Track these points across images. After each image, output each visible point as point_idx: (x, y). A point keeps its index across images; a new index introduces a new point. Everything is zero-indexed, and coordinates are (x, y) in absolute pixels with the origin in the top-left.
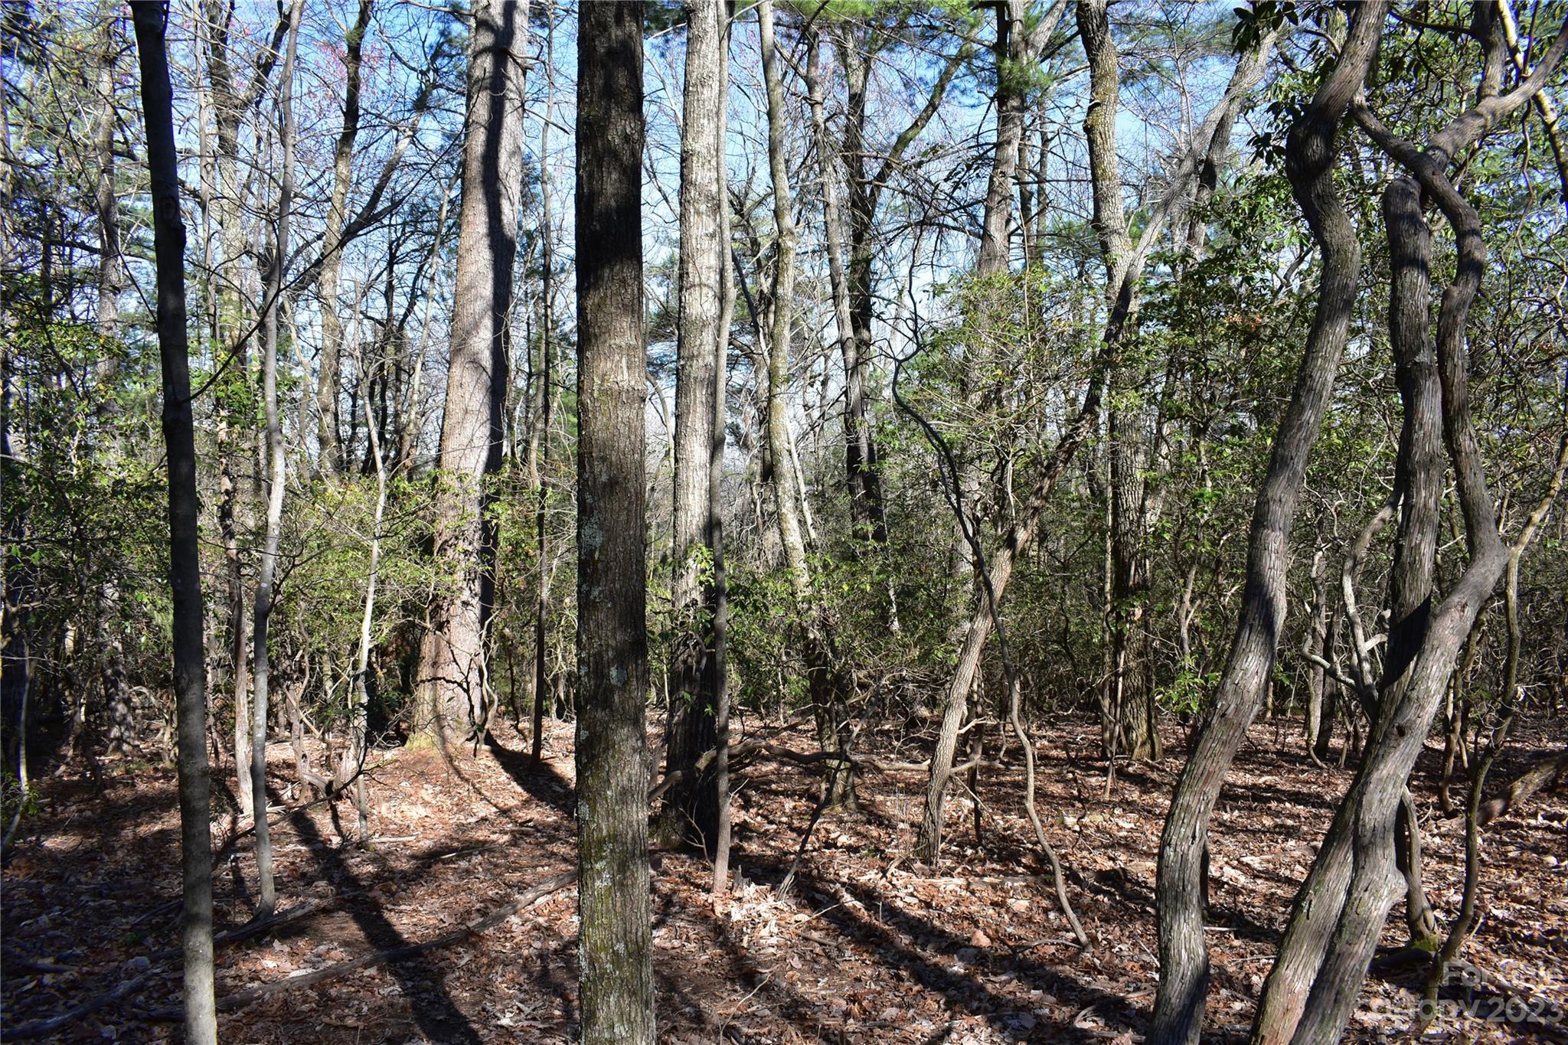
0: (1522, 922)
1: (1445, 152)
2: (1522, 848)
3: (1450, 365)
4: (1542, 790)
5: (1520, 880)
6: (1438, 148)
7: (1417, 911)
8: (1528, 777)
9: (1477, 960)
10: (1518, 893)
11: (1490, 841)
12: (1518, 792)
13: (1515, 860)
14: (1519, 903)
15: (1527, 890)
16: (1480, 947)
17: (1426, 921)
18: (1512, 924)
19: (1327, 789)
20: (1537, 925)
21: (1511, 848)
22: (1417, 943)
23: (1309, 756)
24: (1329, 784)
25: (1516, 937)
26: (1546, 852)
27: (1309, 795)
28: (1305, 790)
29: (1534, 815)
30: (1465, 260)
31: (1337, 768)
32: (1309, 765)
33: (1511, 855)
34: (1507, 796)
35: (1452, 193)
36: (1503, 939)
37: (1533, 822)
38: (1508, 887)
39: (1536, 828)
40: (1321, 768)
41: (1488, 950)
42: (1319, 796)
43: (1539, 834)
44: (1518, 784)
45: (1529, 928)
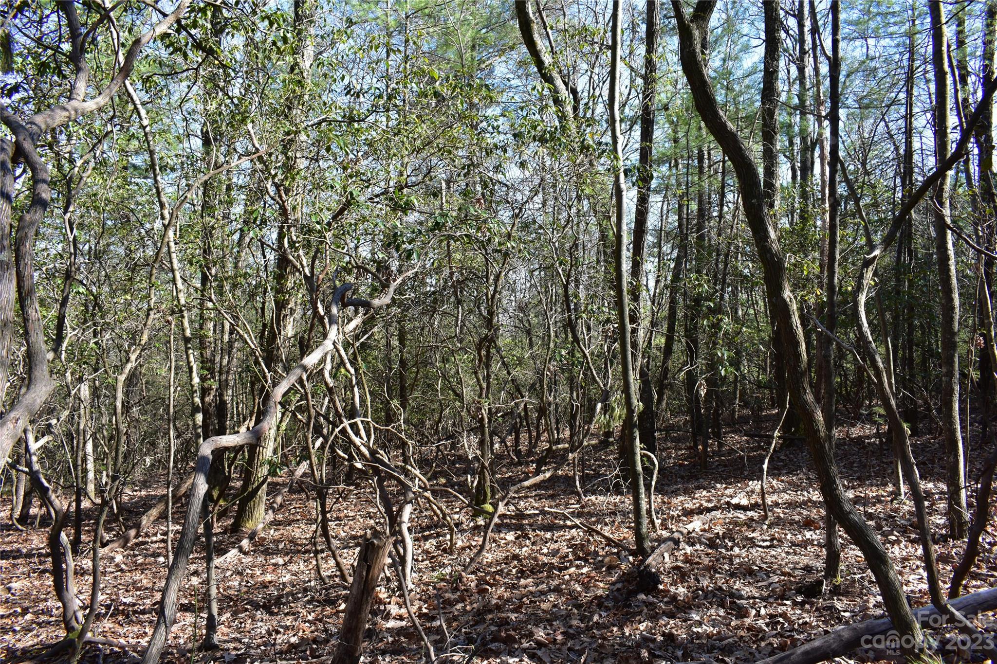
0: (140, 602)
1: (39, 127)
2: (146, 556)
3: (22, 263)
4: (158, 518)
5: (142, 576)
6: (35, 124)
7: (70, 613)
8: (150, 512)
9: (108, 634)
10: (139, 585)
11: (127, 557)
12: (144, 522)
13: (141, 564)
14: (140, 590)
15: (145, 581)
16: (111, 626)
17: (76, 619)
18: (134, 605)
19: (25, 544)
20: (148, 601)
21: (139, 557)
22: (70, 635)
23: (13, 524)
24: (26, 541)
25: (135, 612)
26: (159, 555)
27: (11, 551)
28: (9, 549)
29: (155, 535)
30: (36, 198)
31: (34, 529)
32: (14, 530)
33: (139, 562)
34: (138, 526)
35: (34, 154)
36: (127, 616)
37: (154, 539)
38: (135, 582)
39: (156, 542)
40: (22, 531)
41: (117, 625)
42: (18, 550)
43: (156, 545)
44: (144, 517)
45: (144, 604)
